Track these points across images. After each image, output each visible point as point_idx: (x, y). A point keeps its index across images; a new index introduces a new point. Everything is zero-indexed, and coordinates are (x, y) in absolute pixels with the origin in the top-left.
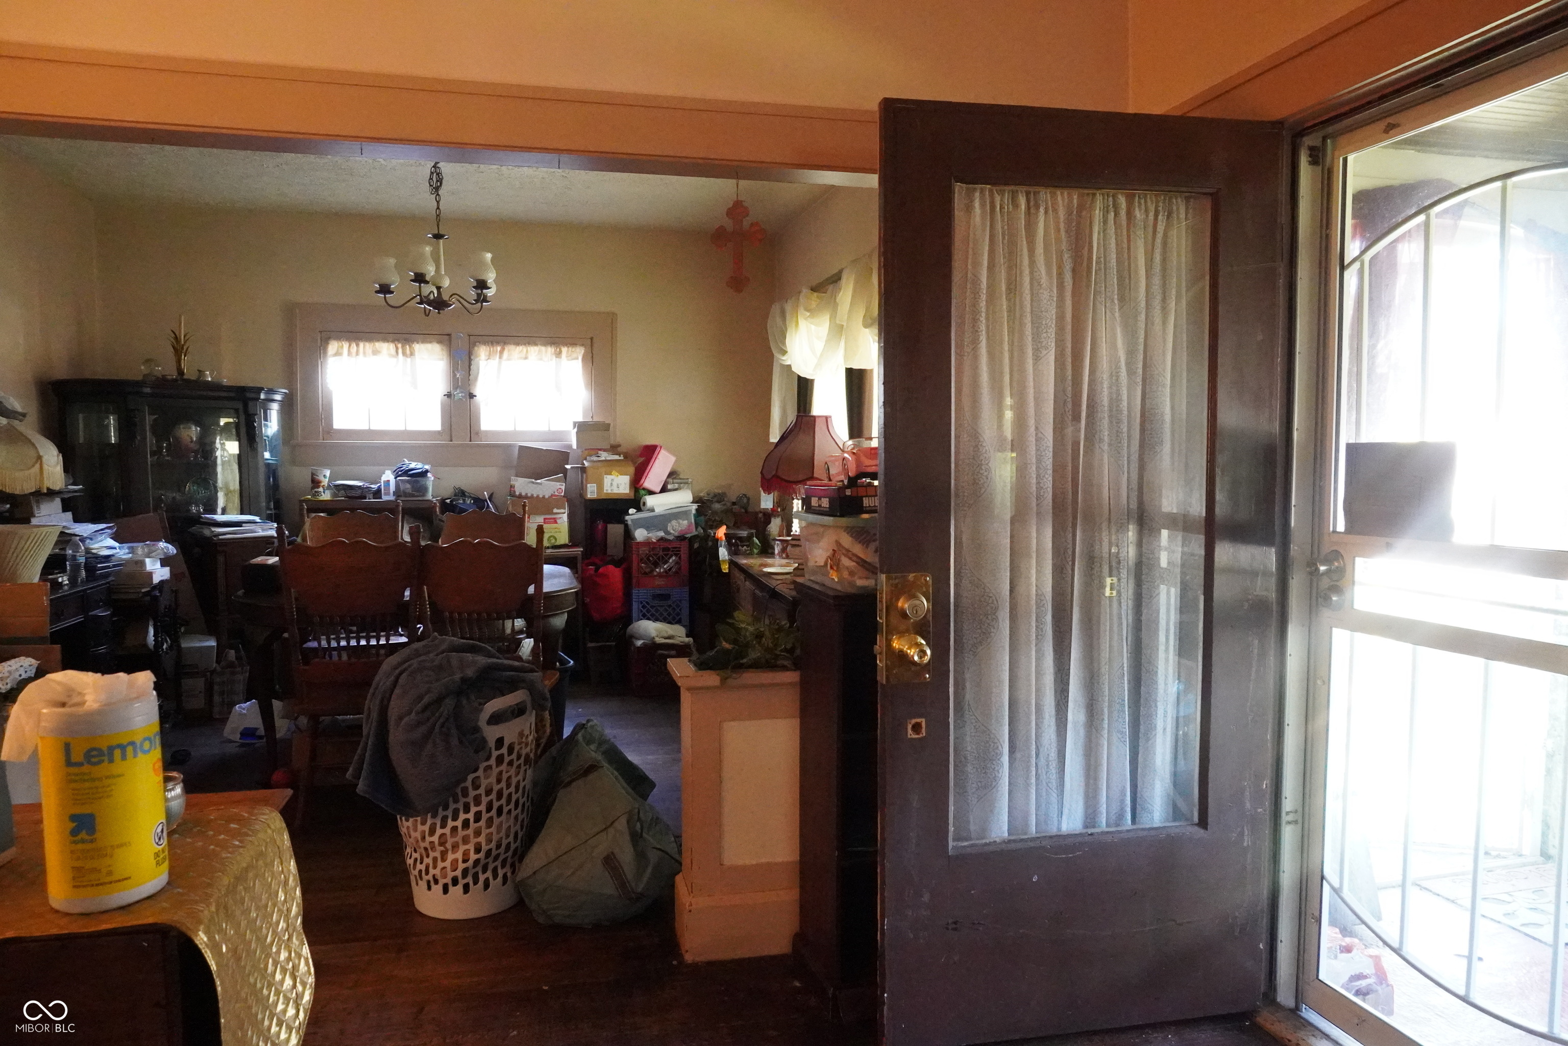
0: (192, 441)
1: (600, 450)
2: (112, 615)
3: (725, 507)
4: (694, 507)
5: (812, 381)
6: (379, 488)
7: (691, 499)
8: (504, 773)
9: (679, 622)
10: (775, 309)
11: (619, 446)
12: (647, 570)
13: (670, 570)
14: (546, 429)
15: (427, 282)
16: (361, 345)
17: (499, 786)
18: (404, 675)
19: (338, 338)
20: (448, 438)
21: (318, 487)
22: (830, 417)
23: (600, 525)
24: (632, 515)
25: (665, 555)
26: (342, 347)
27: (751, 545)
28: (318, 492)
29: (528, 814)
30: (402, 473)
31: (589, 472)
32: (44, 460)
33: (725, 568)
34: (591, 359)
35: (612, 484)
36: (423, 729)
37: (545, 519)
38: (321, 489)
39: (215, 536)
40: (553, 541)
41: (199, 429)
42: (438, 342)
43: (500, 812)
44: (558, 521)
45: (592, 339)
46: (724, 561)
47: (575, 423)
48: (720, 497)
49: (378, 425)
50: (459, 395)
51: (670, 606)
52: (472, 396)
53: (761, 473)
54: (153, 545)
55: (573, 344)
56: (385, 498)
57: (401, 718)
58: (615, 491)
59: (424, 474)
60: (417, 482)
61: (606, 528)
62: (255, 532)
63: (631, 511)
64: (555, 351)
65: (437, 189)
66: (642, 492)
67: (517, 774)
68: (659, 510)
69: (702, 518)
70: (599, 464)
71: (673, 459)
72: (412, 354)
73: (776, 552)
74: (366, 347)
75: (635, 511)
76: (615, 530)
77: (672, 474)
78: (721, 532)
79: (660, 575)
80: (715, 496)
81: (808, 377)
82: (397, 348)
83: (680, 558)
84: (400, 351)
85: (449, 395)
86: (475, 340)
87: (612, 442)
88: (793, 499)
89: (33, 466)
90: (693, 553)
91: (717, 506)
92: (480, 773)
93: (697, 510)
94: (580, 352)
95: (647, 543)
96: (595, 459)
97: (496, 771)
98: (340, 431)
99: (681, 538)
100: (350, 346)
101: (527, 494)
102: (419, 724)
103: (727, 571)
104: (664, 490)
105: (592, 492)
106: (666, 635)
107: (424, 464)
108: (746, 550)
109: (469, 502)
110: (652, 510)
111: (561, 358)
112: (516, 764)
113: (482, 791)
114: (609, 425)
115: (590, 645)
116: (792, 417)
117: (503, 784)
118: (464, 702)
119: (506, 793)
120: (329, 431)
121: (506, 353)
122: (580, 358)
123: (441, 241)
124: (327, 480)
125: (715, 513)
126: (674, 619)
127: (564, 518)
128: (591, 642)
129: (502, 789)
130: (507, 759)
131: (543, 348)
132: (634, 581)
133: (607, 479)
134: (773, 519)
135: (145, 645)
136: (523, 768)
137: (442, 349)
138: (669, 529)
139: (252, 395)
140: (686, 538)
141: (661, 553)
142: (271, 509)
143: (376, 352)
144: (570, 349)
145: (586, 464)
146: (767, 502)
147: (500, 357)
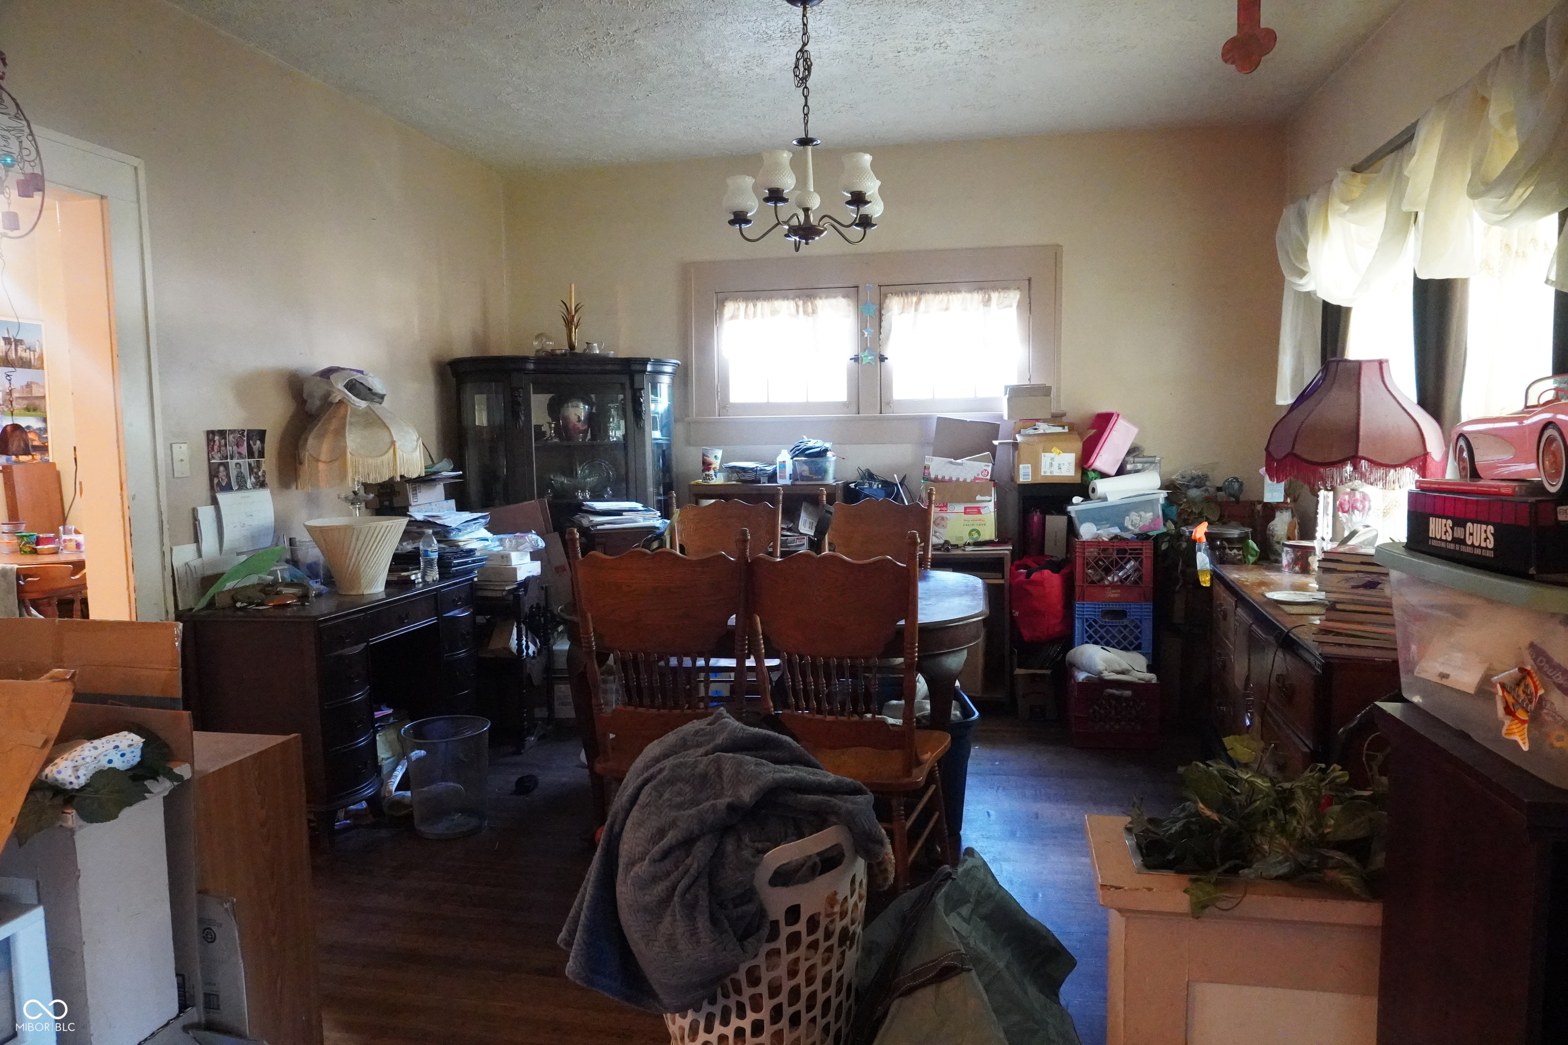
0: (579, 420)
1: (1038, 420)
2: (473, 615)
3: (1206, 494)
4: (1163, 494)
5: (1348, 310)
6: (775, 471)
7: (1158, 484)
8: (802, 961)
9: (1138, 648)
10: (1289, 213)
11: (1064, 415)
12: (1096, 578)
13: (1126, 579)
14: (971, 396)
15: (785, 200)
16: (759, 304)
17: (793, 983)
18: (647, 788)
19: (735, 299)
20: (855, 409)
21: (709, 469)
22: (1387, 361)
23: (1036, 518)
24: (1077, 504)
25: (1120, 558)
26: (739, 308)
27: (1245, 548)
28: (709, 475)
29: (847, 1021)
30: (799, 452)
31: (1022, 448)
32: (397, 445)
33: (1205, 581)
34: (1029, 306)
35: (1051, 464)
36: (660, 889)
37: (966, 508)
38: (712, 472)
39: (593, 526)
40: (976, 536)
41: (587, 407)
42: (844, 297)
43: (795, 1020)
44: (982, 511)
45: (1029, 280)
46: (1204, 571)
47: (1006, 387)
48: (1199, 481)
49: (776, 398)
50: (867, 358)
51: (1125, 627)
52: (882, 359)
53: (1267, 449)
54: (522, 537)
55: (1006, 288)
56: (781, 482)
57: (632, 864)
58: (1055, 474)
59: (823, 453)
60: (816, 463)
61: (1044, 519)
62: (636, 522)
63: (1076, 499)
64: (984, 297)
65: (804, 79)
66: (1091, 475)
67: (826, 962)
68: (1113, 499)
69: (1174, 509)
70: (1036, 438)
71: (1134, 431)
72: (814, 312)
73: (1285, 562)
74: (763, 307)
75: (1081, 499)
76: (1055, 523)
77: (1133, 451)
78: (1200, 531)
79: (1113, 585)
80: (1193, 479)
81: (1344, 304)
82: (797, 306)
83: (1141, 563)
84: (801, 309)
85: (856, 359)
86: (885, 291)
87: (1054, 410)
88: (1320, 489)
89: (386, 453)
90: (1158, 555)
91: (1194, 493)
92: (761, 960)
93: (1166, 498)
94: (1013, 297)
95: (1096, 543)
96: (1031, 432)
97: (786, 958)
98: (736, 406)
99: (1143, 537)
100: (747, 307)
101: (943, 477)
102: (655, 879)
103: (1208, 585)
104: (1121, 471)
105: (1025, 475)
106: (1118, 668)
107: (825, 441)
108: (1236, 555)
109: (875, 487)
110: (1105, 499)
111: (990, 306)
112: (823, 945)
113: (763, 989)
114: (1050, 388)
115: (1019, 671)
116: (1312, 370)
117: (801, 978)
118: (730, 847)
119: (805, 992)
120: (725, 406)
121: (922, 305)
122: (1015, 305)
123: (809, 148)
124: (719, 461)
125: (1191, 502)
126: (1131, 644)
127: (989, 508)
128: (1020, 667)
129: (798, 986)
130: (806, 940)
131: (968, 296)
132: (1077, 590)
133: (1046, 458)
134: (1278, 514)
135: (509, 650)
136: (837, 952)
137: (849, 305)
138: (1126, 524)
139: (638, 367)
140: (1149, 537)
141: (1115, 556)
142: (660, 495)
143: (774, 313)
144: (1002, 294)
145: (1019, 438)
146: (1274, 492)
147: (916, 310)
